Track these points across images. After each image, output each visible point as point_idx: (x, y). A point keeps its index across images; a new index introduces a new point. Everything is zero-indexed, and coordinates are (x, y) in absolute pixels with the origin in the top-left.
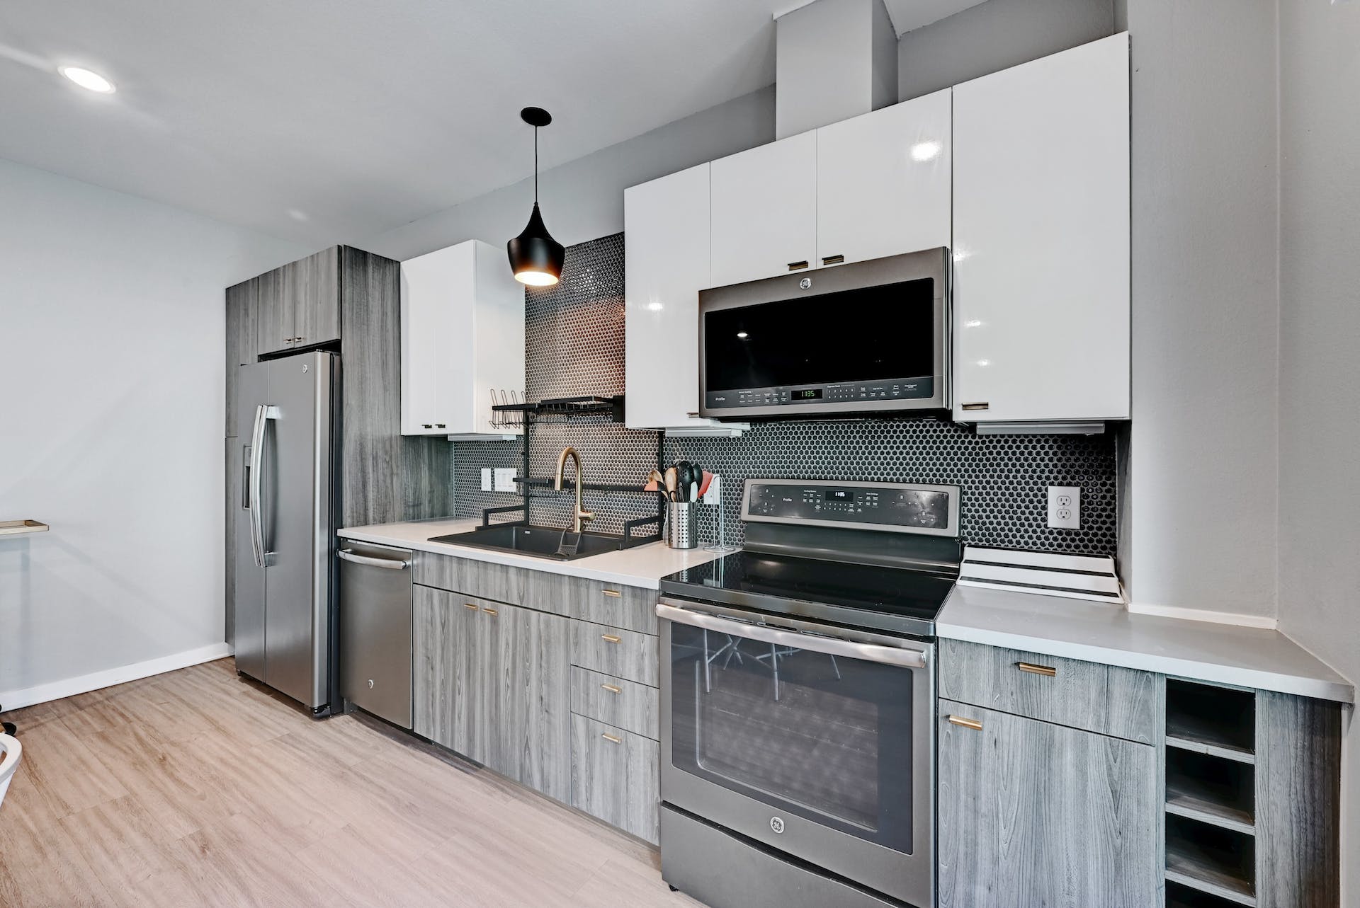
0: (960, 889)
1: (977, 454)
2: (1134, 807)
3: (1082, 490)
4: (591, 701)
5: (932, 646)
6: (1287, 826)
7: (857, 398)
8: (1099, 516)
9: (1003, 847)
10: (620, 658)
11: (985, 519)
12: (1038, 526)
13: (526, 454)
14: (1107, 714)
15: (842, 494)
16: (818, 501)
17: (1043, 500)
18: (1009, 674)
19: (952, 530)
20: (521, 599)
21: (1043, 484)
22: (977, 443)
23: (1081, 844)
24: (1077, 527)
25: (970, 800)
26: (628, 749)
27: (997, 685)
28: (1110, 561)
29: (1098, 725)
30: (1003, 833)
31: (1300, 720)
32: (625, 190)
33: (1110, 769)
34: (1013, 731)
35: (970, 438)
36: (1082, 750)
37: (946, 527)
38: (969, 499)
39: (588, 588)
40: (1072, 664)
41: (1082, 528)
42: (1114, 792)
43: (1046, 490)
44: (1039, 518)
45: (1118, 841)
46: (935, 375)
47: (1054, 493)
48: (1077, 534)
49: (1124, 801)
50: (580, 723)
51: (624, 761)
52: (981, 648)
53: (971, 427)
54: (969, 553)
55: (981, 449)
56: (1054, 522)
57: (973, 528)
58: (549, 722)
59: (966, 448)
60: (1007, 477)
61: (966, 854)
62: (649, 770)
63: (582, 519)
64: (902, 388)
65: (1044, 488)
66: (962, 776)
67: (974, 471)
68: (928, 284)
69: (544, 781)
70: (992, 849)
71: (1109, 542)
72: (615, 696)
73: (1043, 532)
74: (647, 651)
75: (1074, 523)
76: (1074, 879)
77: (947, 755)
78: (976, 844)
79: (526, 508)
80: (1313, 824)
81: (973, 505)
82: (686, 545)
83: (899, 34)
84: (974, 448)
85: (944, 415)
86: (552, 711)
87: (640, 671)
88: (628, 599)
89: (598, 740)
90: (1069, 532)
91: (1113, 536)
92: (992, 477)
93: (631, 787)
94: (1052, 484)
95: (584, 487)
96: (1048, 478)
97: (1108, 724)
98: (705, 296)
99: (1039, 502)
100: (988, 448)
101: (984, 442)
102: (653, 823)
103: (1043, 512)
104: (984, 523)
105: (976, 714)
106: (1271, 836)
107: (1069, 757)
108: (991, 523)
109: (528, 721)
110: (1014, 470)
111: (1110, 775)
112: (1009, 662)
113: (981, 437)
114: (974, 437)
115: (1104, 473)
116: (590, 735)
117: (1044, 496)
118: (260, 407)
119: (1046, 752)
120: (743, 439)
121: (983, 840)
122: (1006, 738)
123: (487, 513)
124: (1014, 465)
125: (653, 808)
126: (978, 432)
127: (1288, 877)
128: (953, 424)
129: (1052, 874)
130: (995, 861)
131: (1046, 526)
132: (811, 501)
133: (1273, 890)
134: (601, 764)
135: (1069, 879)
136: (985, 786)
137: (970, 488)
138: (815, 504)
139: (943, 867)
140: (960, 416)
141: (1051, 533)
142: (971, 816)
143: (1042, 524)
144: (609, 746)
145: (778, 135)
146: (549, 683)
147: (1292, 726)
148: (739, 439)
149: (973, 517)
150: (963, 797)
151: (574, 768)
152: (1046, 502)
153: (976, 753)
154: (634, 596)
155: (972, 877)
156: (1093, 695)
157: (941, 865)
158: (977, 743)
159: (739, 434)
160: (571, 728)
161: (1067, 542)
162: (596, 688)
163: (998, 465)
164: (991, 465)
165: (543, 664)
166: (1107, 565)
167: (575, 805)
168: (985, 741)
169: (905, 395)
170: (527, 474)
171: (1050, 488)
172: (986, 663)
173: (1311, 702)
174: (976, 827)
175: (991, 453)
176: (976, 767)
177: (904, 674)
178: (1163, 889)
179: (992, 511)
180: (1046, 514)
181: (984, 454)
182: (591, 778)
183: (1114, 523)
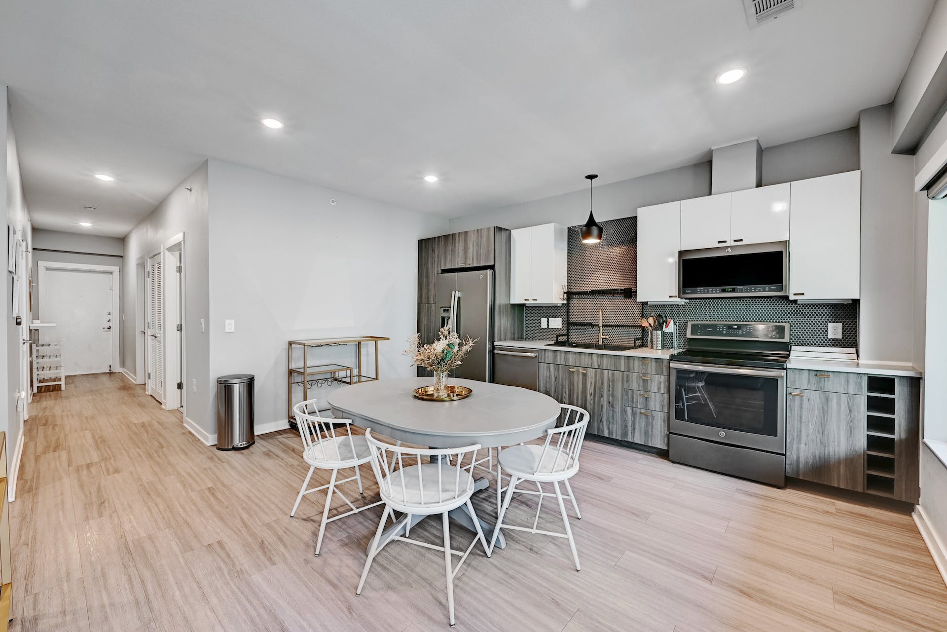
0: (795, 446)
1: (797, 311)
2: (856, 414)
3: (843, 324)
4: (635, 401)
5: (785, 371)
6: (904, 414)
7: (751, 291)
8: (850, 333)
9: (811, 431)
10: (649, 384)
11: (800, 336)
12: (824, 338)
13: (568, 311)
14: (848, 387)
15: (736, 327)
16: (725, 330)
17: (826, 328)
18: (813, 379)
19: (786, 339)
20: (599, 366)
21: (826, 322)
22: (797, 307)
23: (839, 427)
24: (841, 338)
25: (799, 418)
26: (653, 418)
27: (809, 382)
28: (854, 349)
29: (845, 390)
30: (811, 427)
31: (908, 384)
32: (638, 209)
33: (848, 403)
34: (815, 396)
35: (794, 305)
36: (839, 399)
37: (784, 338)
38: (793, 328)
39: (634, 360)
40: (836, 373)
41: (843, 338)
42: (850, 410)
43: (828, 324)
44: (824, 335)
45: (851, 424)
46: (784, 284)
47: (831, 325)
48: (841, 340)
49: (853, 413)
50: (629, 410)
51: (651, 421)
52: (803, 371)
53: (795, 301)
54: (794, 348)
55: (799, 309)
56: (830, 336)
57: (795, 339)
58: (613, 411)
59: (792, 309)
60: (810, 320)
61: (797, 436)
62: (663, 423)
63: (603, 339)
64: (769, 288)
65: (826, 323)
66: (796, 411)
67: (796, 317)
68: (781, 253)
69: (610, 432)
70: (807, 432)
71: (854, 343)
72: (646, 399)
73: (826, 340)
74: (662, 381)
75: (840, 336)
76: (836, 438)
77: (790, 405)
78: (801, 431)
79: (568, 335)
80: (912, 413)
81: (795, 330)
82: (660, 348)
83: (763, 148)
84: (796, 309)
85: (786, 298)
86: (615, 406)
87: (659, 388)
88: (654, 363)
89: (638, 415)
90: (837, 340)
91: (856, 341)
92: (803, 319)
93: (654, 430)
94: (830, 322)
95: (603, 326)
96: (828, 320)
97: (848, 390)
98: (681, 253)
99: (824, 329)
100: (802, 308)
101: (800, 307)
102: (664, 441)
103: (826, 332)
104: (800, 337)
105: (801, 391)
106: (899, 417)
107: (834, 401)
108: (803, 337)
109: (602, 411)
110: (813, 317)
111: (848, 405)
112: (813, 374)
113: (799, 304)
114: (796, 304)
115: (852, 317)
116: (634, 414)
117: (826, 326)
118: (453, 292)
119: (827, 400)
120: (685, 306)
121: (803, 430)
122: (812, 398)
123: (558, 336)
124: (813, 315)
125: (664, 436)
126: (798, 303)
127: (905, 428)
128: (789, 300)
129: (828, 437)
130: (808, 436)
131: (827, 338)
132: (721, 330)
133: (900, 433)
134: (639, 423)
135: (834, 438)
136: (805, 413)
137: (794, 324)
138: (723, 330)
139: (788, 440)
140: (792, 298)
141: (829, 340)
142: (799, 423)
143: (826, 337)
144: (644, 417)
145: (712, 193)
146: (613, 396)
147: (906, 386)
148: (683, 306)
149: (795, 335)
150: (796, 418)
151: (626, 426)
152: (827, 329)
153: (801, 404)
154: (656, 362)
155: (799, 442)
156: (843, 382)
157: (787, 440)
158: (802, 400)
159: (683, 303)
160: (624, 412)
161: (835, 343)
162: (637, 396)
163: (806, 315)
164: (803, 315)
165: (610, 389)
166: (853, 350)
167: (626, 440)
168: (804, 399)
169: (770, 290)
170: (568, 320)
171: (829, 323)
172: (805, 375)
173: (911, 378)
174: (801, 426)
175: (803, 311)
176: (801, 408)
177: (774, 381)
178: (866, 437)
179: (803, 333)
180: (827, 333)
181: (800, 311)
182: (634, 429)
183: (856, 336)
